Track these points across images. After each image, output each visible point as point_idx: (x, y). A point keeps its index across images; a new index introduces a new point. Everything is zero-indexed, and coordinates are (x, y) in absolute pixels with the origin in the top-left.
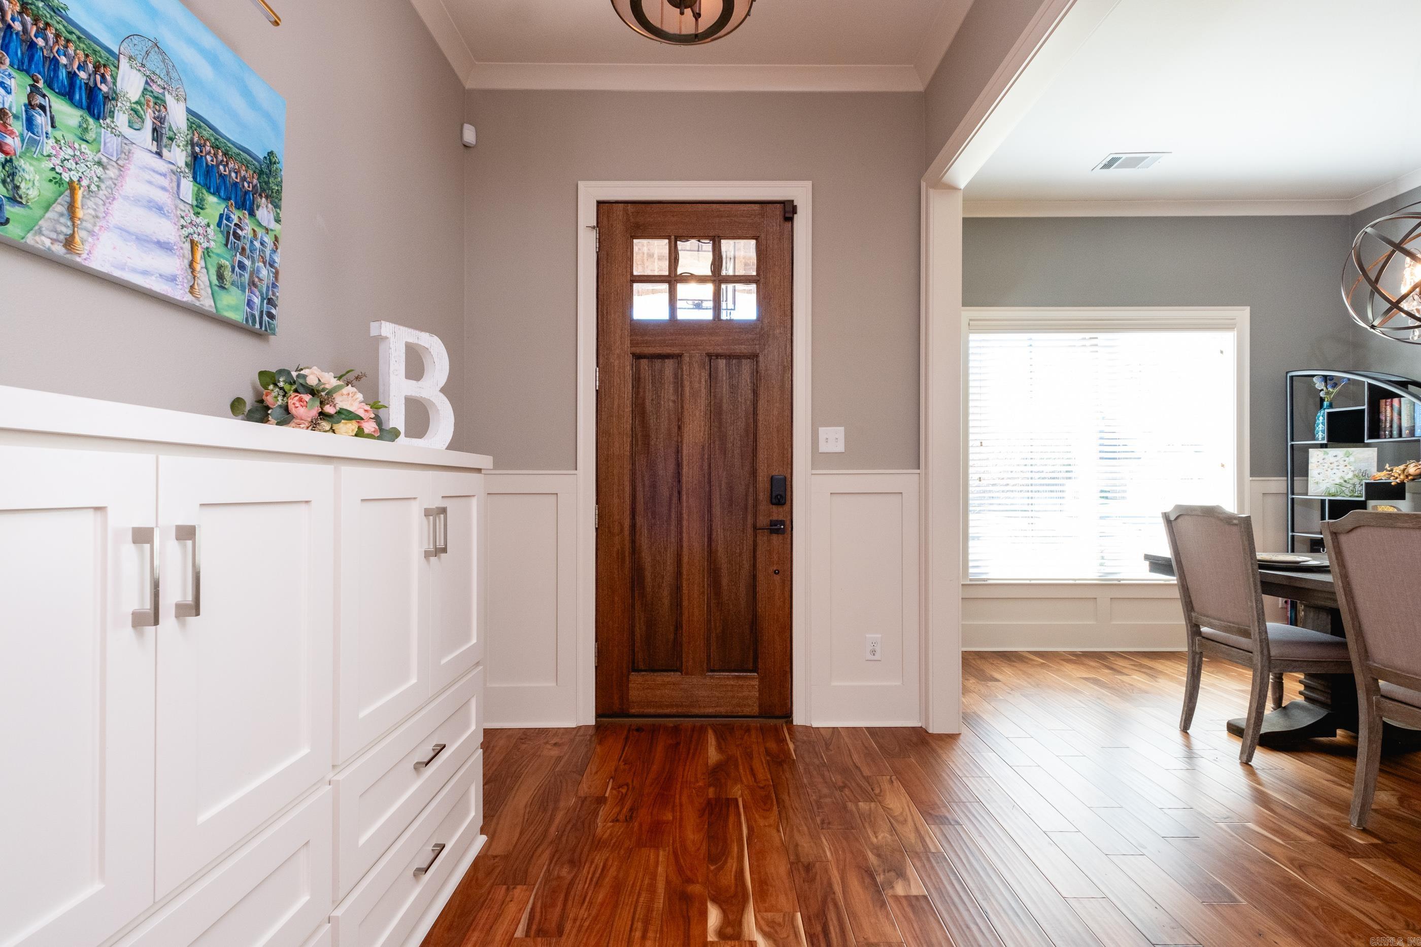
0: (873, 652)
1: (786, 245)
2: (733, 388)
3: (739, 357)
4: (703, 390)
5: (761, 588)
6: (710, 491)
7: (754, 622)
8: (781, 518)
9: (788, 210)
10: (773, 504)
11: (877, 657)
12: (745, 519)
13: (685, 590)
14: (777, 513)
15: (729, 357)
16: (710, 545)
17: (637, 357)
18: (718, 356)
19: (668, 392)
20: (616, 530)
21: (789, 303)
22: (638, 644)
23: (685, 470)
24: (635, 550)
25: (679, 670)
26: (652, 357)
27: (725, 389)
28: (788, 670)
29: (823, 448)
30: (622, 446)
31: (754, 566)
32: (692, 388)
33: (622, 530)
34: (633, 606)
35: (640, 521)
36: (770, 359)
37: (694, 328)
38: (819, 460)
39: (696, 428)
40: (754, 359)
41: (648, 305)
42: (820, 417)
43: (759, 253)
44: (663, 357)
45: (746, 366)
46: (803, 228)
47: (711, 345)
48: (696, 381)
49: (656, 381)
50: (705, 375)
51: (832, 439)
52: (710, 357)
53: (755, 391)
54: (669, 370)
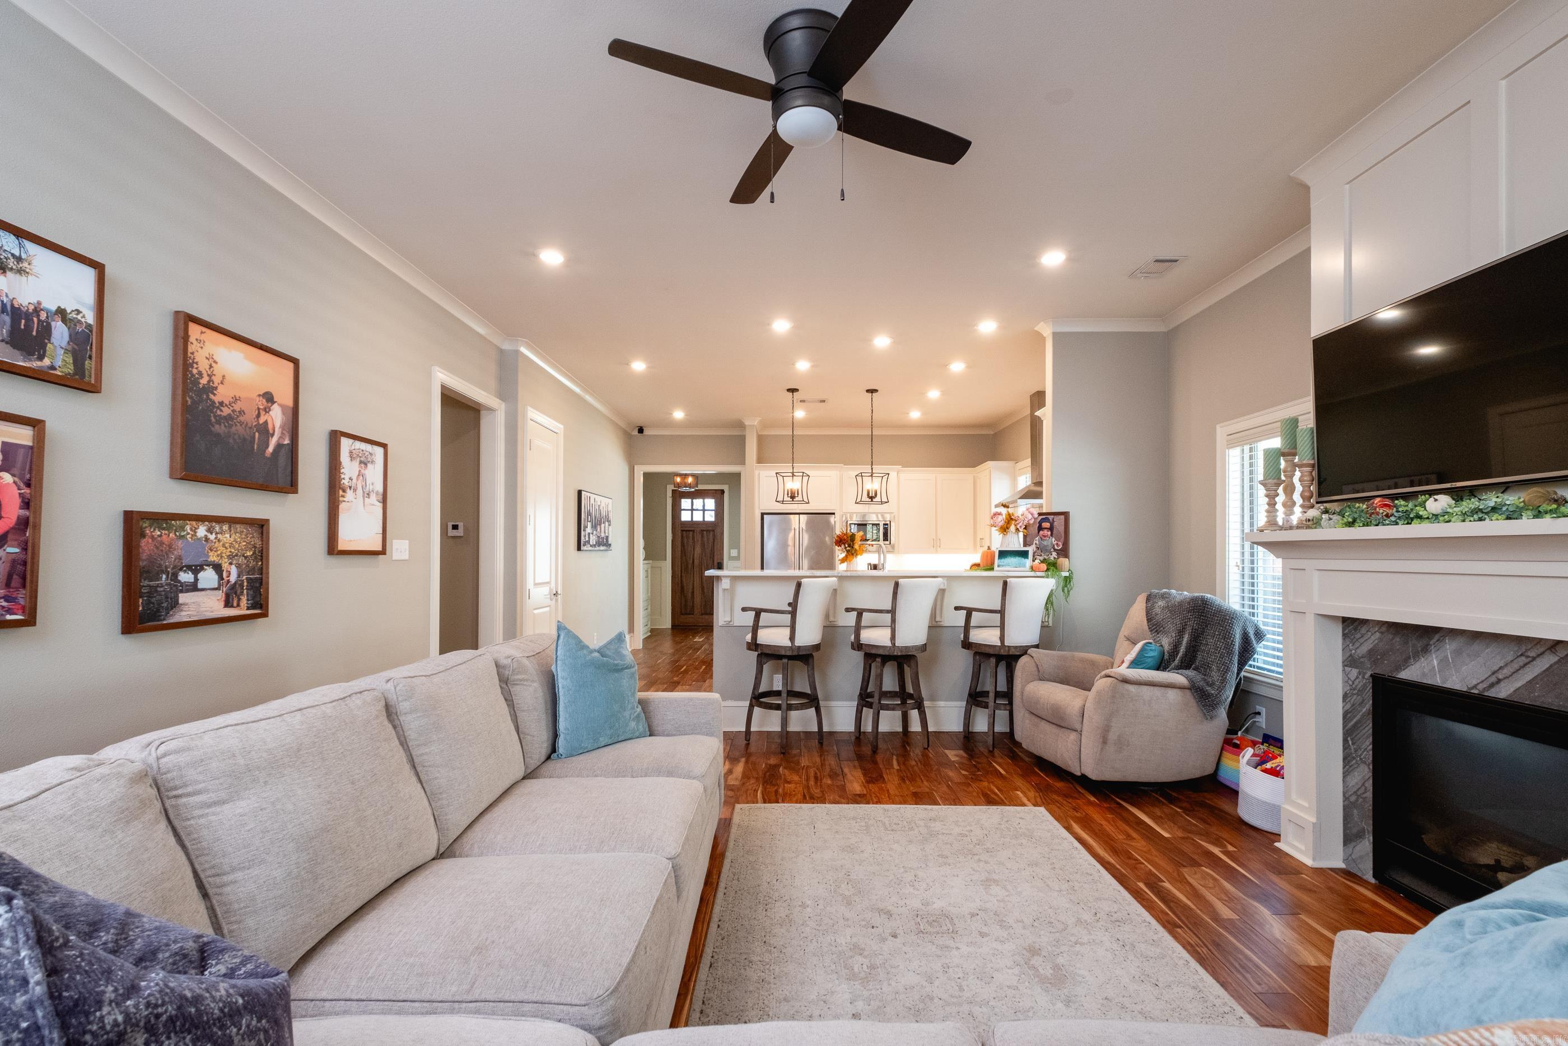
1: (722, 500)
2: (708, 539)
3: (710, 531)
4: (700, 540)
9: (723, 492)
13: (695, 595)
15: (707, 531)
17: (682, 531)
18: (704, 530)
19: (691, 540)
20: (677, 576)
21: (723, 516)
22: (682, 607)
23: (695, 561)
24: (682, 581)
25: (693, 614)
26: (686, 531)
27: (706, 539)
29: (732, 555)
30: (678, 554)
34: (681, 598)
35: (683, 574)
36: (718, 531)
37: (698, 523)
38: (731, 558)
39: (698, 550)
40: (713, 531)
41: (685, 516)
42: (731, 547)
43: (716, 502)
44: (689, 531)
45: (711, 533)
46: (726, 496)
47: (704, 528)
48: (698, 537)
49: (688, 537)
50: (701, 535)
51: (734, 553)
52: (702, 531)
53: (714, 540)
54: (691, 534)
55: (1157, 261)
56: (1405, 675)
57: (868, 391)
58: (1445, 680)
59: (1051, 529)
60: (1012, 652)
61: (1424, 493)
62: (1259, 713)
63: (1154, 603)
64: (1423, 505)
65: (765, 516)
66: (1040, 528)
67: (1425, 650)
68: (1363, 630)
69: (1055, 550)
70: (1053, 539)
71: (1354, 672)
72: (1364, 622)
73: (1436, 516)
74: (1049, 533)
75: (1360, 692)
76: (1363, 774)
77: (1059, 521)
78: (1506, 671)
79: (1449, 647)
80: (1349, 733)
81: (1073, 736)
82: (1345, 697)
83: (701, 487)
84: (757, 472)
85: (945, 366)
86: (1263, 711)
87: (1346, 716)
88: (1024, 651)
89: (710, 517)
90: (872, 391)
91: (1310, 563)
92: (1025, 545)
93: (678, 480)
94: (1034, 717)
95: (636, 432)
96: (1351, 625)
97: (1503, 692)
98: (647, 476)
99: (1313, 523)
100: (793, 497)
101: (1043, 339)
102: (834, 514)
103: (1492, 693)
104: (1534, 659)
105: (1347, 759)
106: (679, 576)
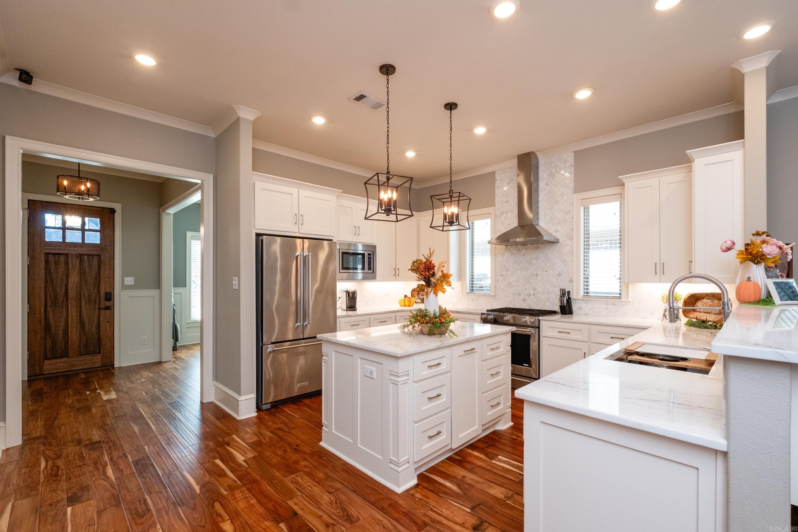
0: (144, 342)
1: (111, 221)
2: (90, 265)
3: (93, 255)
4: (77, 266)
5: (102, 327)
6: (80, 298)
7: (99, 338)
8: (109, 305)
9: (112, 211)
10: (106, 301)
11: (145, 344)
12: (95, 306)
13: (70, 330)
14: (108, 304)
15: (88, 255)
16: (80, 315)
17: (47, 253)
18: (83, 255)
19: (62, 267)
20: (38, 312)
21: (113, 239)
22: (48, 350)
23: (70, 291)
24: (46, 318)
25: (67, 357)
27: (87, 264)
28: (112, 351)
29: (126, 283)
30: (40, 283)
31: (99, 321)
32: (72, 264)
33: (40, 312)
34: (46, 338)
35: (49, 309)
36: (105, 256)
37: (73, 245)
38: (125, 287)
39: (74, 279)
40: (99, 256)
41: (53, 236)
42: (125, 274)
43: (101, 222)
44: (59, 254)
45: (95, 257)
46: (118, 217)
47: (81, 251)
48: (74, 263)
49: (57, 263)
50: (78, 261)
51: (130, 281)
52: (80, 255)
53: (99, 266)
54: (62, 258)
65: (267, 237)
70: (778, 271)
89: (94, 238)
90: (452, 106)
95: (14, 78)
106: (42, 311)
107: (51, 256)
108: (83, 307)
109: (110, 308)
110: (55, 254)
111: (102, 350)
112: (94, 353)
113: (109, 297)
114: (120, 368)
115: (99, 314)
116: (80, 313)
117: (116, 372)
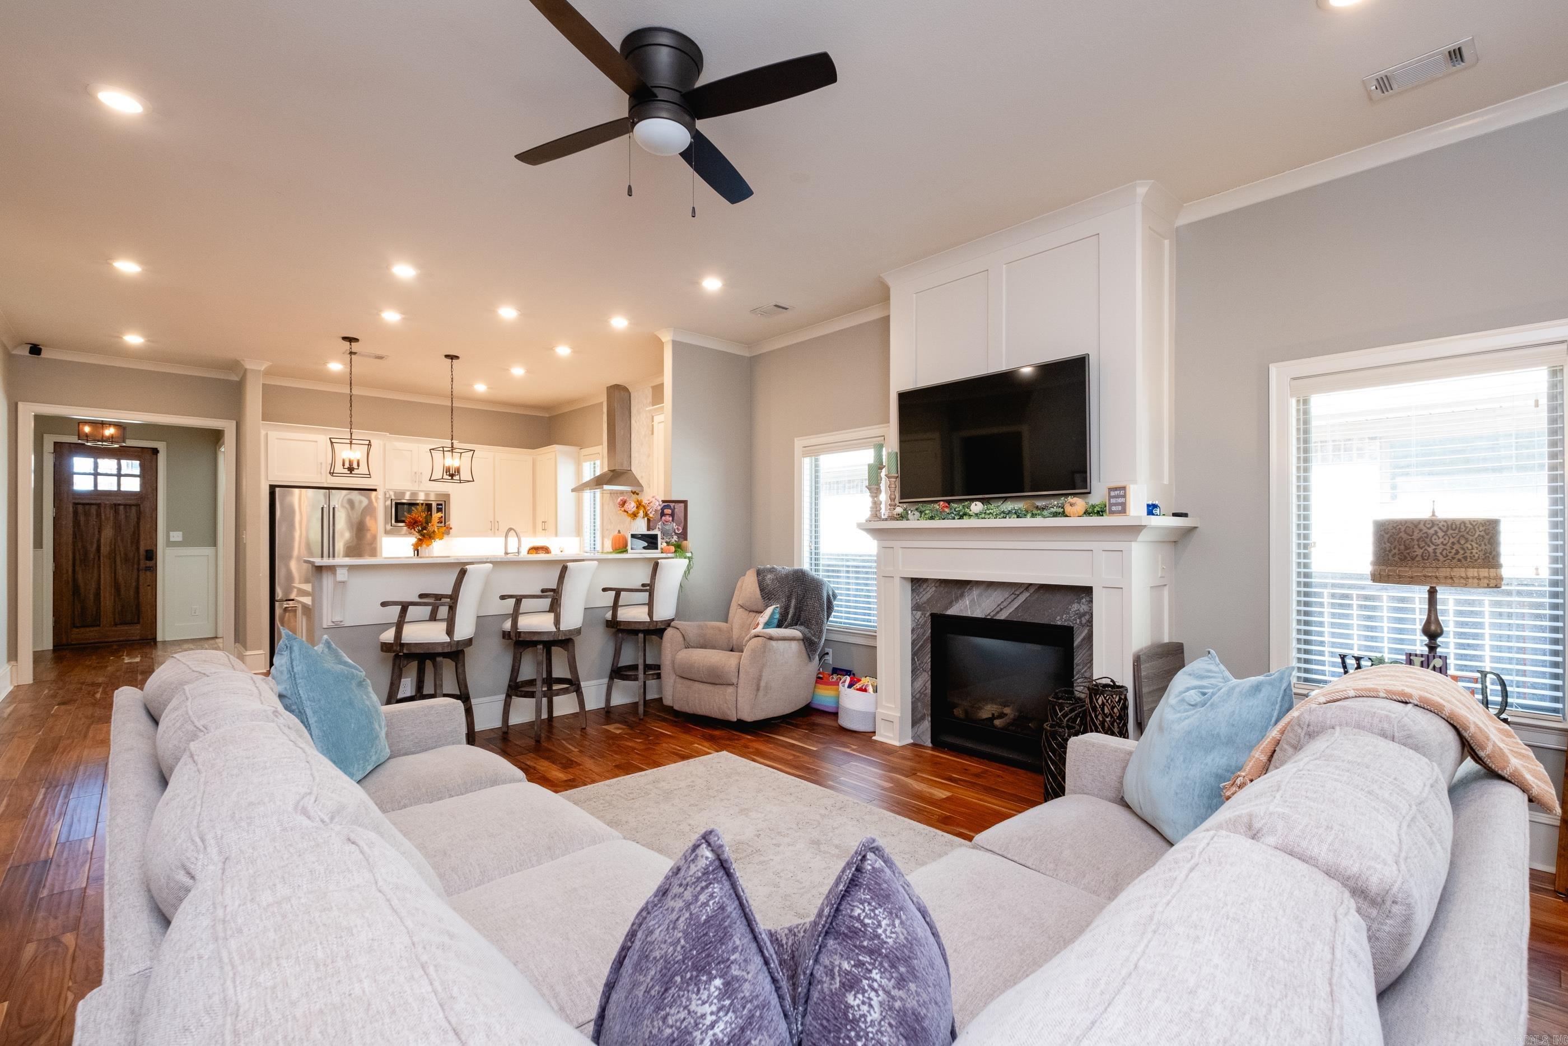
0: (195, 612)
1: (154, 463)
2: (127, 517)
3: (130, 505)
4: (112, 518)
5: (142, 590)
6: (115, 557)
7: (138, 606)
8: (151, 565)
9: (155, 451)
10: (147, 560)
11: (197, 614)
12: (133, 566)
13: (102, 595)
14: (149, 563)
15: (125, 505)
16: (115, 577)
17: (75, 504)
18: (119, 505)
19: (93, 520)
20: (65, 571)
21: (155, 486)
22: (76, 617)
23: (102, 548)
24: (74, 580)
25: (99, 626)
27: (123, 517)
28: (154, 621)
29: (172, 539)
30: (67, 539)
31: (138, 584)
32: (105, 516)
33: (67, 573)
34: (73, 601)
35: (77, 568)
36: (146, 506)
37: (107, 494)
38: (170, 544)
39: (108, 533)
40: (138, 505)
41: (82, 484)
42: (170, 528)
43: (141, 465)
44: (91, 504)
45: (134, 509)
46: (162, 459)
47: (117, 500)
48: (107, 514)
49: (87, 514)
50: (112, 511)
51: (177, 536)
52: (115, 505)
53: (139, 519)
54: (93, 510)
55: (776, 306)
56: (950, 612)
57: (447, 356)
58: (972, 612)
59: (672, 515)
60: (661, 626)
61: (966, 500)
62: (827, 654)
63: (764, 576)
64: (969, 507)
65: (277, 489)
66: (663, 514)
67: (962, 595)
68: (925, 586)
69: (676, 534)
70: (674, 524)
71: (919, 613)
72: (925, 580)
73: (976, 514)
74: (671, 519)
75: (922, 627)
76: (925, 678)
77: (679, 509)
78: (1005, 604)
79: (975, 592)
80: (915, 654)
81: (730, 690)
82: (913, 630)
83: (129, 443)
84: (263, 433)
85: (552, 349)
86: (830, 651)
87: (913, 643)
88: (668, 623)
89: (132, 485)
90: (452, 357)
91: (897, 544)
92: (648, 530)
93: (87, 429)
94: (684, 680)
95: (25, 351)
96: (917, 583)
97: (1003, 616)
98: (39, 419)
99: (902, 517)
100: (351, 469)
101: (660, 344)
102: (375, 490)
103: (997, 617)
104: (1018, 595)
105: (914, 671)
106: (70, 570)
107: (80, 508)
108: (119, 567)
109: (153, 569)
110: (84, 504)
111: (141, 620)
112: (131, 623)
113: (151, 555)
114: (164, 642)
115: (138, 576)
116: (115, 573)
117: (159, 646)
